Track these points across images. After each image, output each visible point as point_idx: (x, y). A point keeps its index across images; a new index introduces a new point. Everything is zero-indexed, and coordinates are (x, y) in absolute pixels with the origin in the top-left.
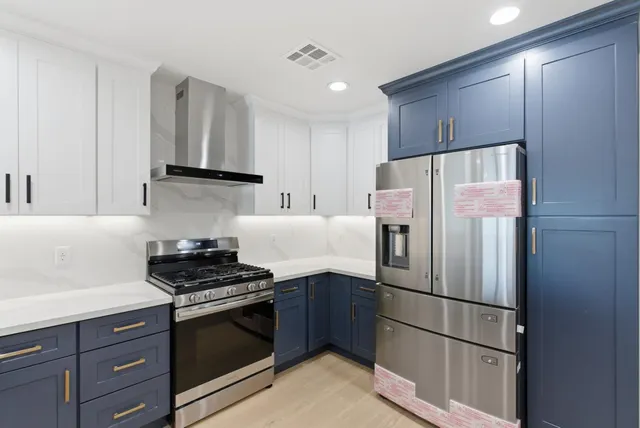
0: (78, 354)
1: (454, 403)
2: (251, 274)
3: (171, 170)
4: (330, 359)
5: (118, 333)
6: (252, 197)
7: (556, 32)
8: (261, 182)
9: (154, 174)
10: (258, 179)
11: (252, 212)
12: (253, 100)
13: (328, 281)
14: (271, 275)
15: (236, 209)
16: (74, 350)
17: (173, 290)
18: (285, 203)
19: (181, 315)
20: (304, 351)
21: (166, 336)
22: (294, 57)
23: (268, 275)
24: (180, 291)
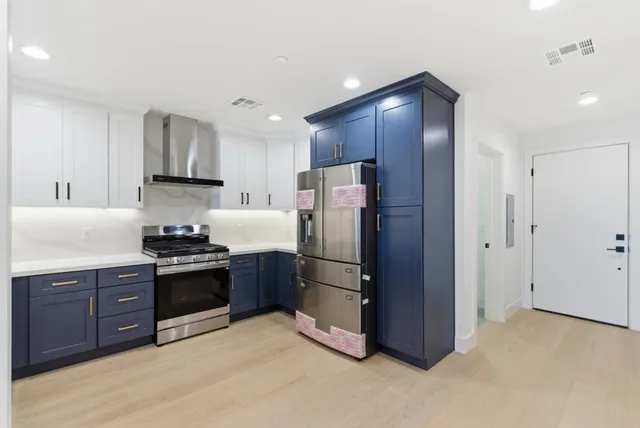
0: (97, 289)
1: (333, 328)
2: (213, 248)
3: (156, 178)
4: (277, 315)
5: (121, 279)
6: (218, 196)
7: (394, 89)
8: (222, 185)
9: (146, 180)
10: (220, 183)
11: (218, 207)
12: (219, 127)
13: (276, 257)
14: (228, 250)
15: (209, 204)
16: (95, 286)
17: (156, 255)
18: (245, 200)
19: (161, 271)
20: (255, 307)
21: (152, 285)
22: (235, 103)
23: (225, 250)
24: (160, 256)
